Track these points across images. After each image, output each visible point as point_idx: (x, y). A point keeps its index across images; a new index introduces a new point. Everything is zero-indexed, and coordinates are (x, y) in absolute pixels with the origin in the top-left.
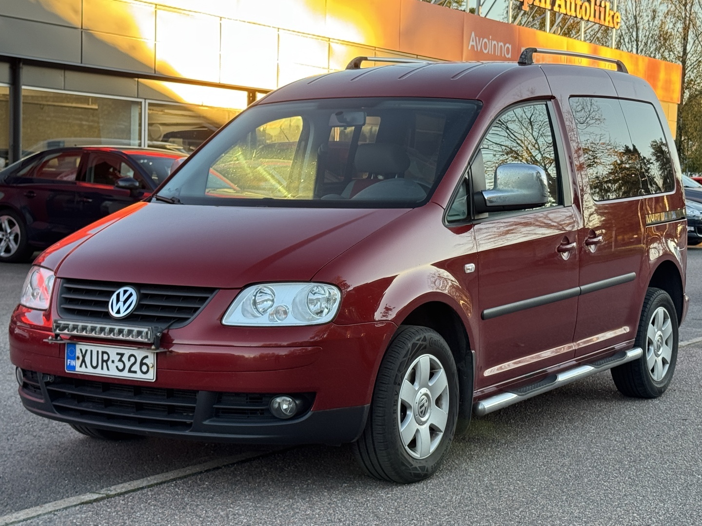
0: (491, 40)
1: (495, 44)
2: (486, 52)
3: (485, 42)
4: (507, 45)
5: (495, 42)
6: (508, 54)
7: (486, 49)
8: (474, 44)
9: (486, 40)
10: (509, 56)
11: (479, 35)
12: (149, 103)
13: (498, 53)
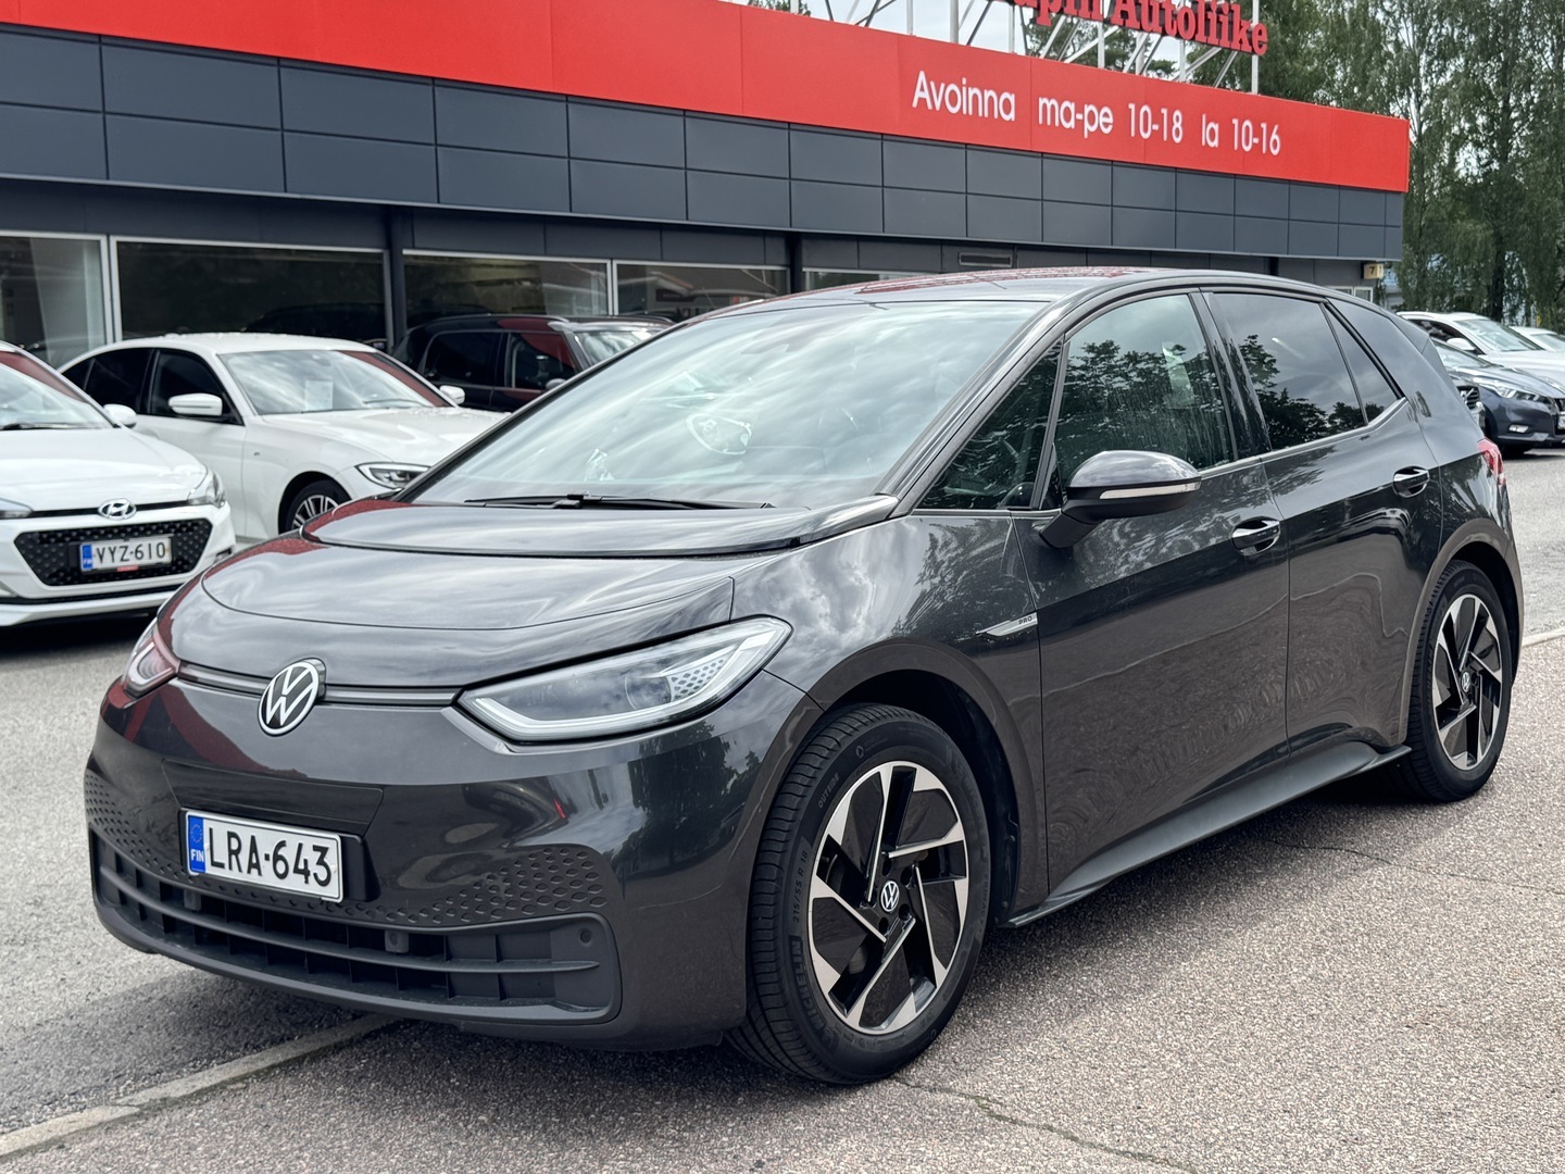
0: (967, 86)
1: (975, 96)
2: (954, 110)
3: (953, 92)
4: (1005, 95)
5: (976, 91)
6: (1007, 111)
7: (954, 103)
8: (926, 95)
9: (953, 87)
10: (1012, 116)
11: (937, 78)
12: (119, 243)
13: (983, 111)
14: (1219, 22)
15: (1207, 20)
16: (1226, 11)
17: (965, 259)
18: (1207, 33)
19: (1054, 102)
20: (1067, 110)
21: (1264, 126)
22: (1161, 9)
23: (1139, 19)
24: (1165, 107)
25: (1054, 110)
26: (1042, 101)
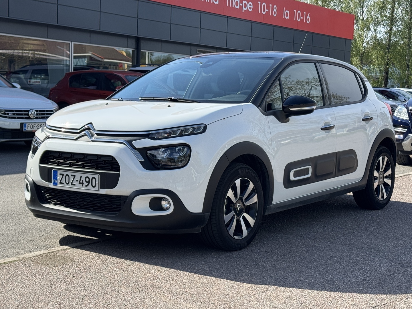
10: (217, 2)
17: (199, 51)
20: (237, 2)
21: (305, 13)
25: (233, 2)
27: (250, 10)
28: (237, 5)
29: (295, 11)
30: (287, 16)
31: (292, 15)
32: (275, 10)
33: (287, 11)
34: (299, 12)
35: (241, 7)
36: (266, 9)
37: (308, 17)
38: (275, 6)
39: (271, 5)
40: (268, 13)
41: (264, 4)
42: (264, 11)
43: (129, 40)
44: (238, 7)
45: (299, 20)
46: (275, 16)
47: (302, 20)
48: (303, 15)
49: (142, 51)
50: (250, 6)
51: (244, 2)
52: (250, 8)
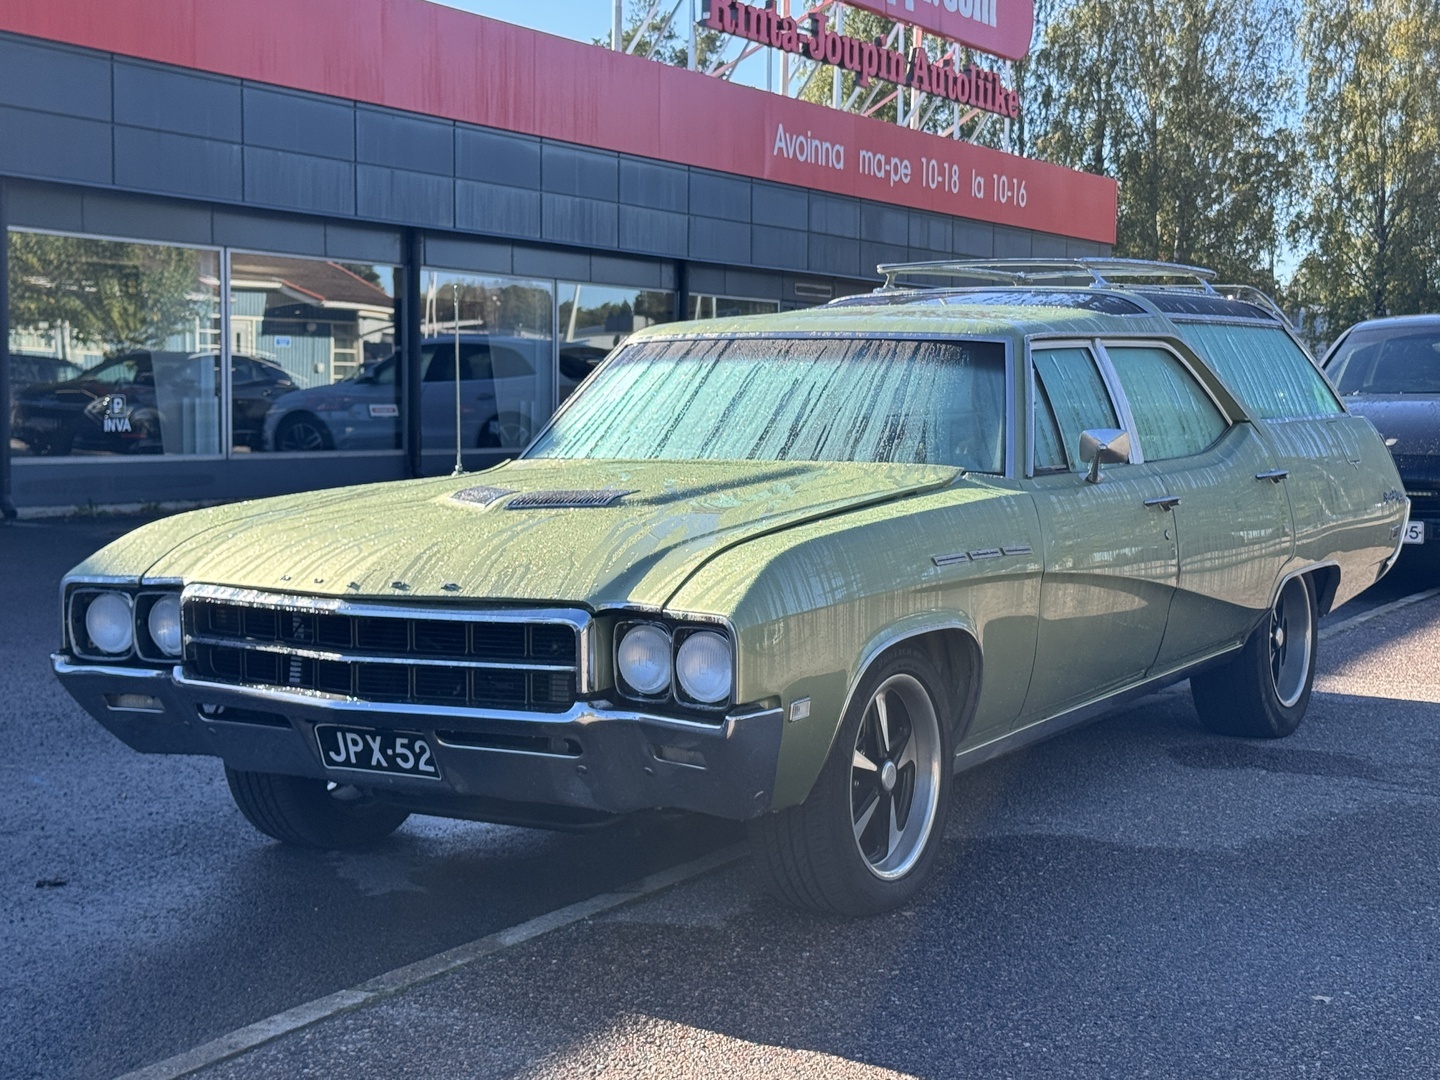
0: (812, 137)
1: (816, 147)
2: (802, 159)
3: (801, 143)
4: (837, 147)
5: (817, 142)
6: (838, 162)
7: (802, 153)
8: (783, 145)
9: (801, 138)
10: (840, 166)
11: (792, 130)
12: (232, 254)
13: (822, 161)
14: (986, 90)
15: (978, 87)
16: (990, 78)
17: (800, 289)
18: (977, 99)
19: (870, 154)
20: (879, 161)
21: (1015, 181)
22: (946, 76)
23: (930, 85)
24: (946, 161)
25: (871, 161)
26: (863, 153)
27: (906, 181)
28: (880, 170)
29: (995, 176)
30: (979, 191)
31: (989, 187)
32: (955, 178)
33: (979, 179)
34: (1004, 178)
35: (888, 173)
36: (939, 175)
37: (1023, 191)
38: (955, 167)
39: (946, 165)
40: (941, 185)
41: (933, 162)
42: (933, 182)
43: (664, 267)
44: (881, 174)
45: (1003, 201)
46: (955, 191)
47: (1010, 199)
48: (1011, 188)
49: (691, 294)
50: (903, 171)
51: (894, 160)
52: (906, 175)
